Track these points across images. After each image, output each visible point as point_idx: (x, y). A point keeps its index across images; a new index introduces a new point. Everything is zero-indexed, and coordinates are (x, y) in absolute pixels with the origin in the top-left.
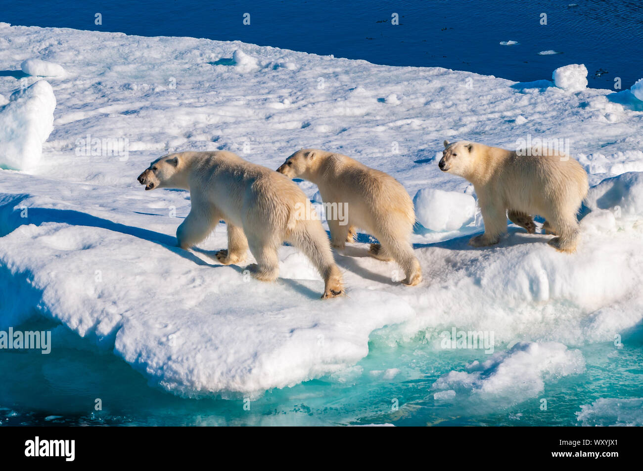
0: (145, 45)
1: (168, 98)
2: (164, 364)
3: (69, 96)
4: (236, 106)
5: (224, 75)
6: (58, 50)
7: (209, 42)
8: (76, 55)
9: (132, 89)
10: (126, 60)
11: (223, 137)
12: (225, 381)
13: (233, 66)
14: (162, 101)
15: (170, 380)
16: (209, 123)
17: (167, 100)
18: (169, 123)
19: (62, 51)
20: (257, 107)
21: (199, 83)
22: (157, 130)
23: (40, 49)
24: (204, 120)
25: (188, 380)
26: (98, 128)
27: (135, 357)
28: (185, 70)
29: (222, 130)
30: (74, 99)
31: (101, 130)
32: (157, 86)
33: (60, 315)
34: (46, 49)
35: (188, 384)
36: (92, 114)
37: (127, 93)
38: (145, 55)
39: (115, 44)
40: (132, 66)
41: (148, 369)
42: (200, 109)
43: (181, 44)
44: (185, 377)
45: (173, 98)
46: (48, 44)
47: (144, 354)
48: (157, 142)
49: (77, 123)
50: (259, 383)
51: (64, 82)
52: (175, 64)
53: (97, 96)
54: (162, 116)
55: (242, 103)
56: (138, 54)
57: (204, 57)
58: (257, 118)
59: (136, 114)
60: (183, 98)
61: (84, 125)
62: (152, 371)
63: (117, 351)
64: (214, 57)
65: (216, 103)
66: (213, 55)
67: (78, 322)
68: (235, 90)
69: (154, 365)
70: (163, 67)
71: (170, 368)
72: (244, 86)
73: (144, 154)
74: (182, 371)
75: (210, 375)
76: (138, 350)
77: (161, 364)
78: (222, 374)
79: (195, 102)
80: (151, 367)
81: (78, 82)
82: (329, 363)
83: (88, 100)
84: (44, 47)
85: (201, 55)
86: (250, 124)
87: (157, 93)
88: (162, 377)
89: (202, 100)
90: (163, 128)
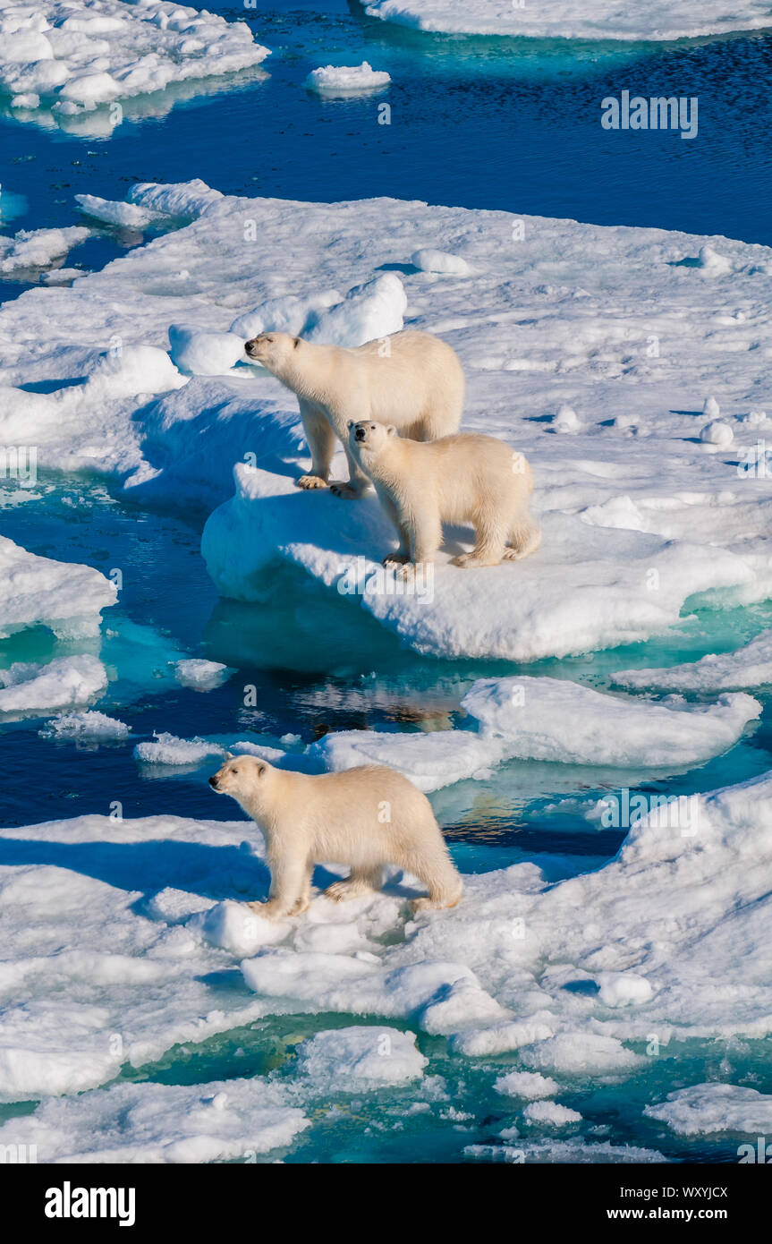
0: (592, 237)
1: (587, 305)
2: (419, 621)
3: (461, 299)
4: (670, 319)
5: (680, 280)
6: (475, 240)
7: (681, 236)
8: (496, 247)
9: (546, 293)
10: (560, 254)
11: (636, 357)
12: (489, 645)
13: (696, 268)
14: (577, 309)
15: (424, 642)
16: (626, 339)
17: (584, 308)
18: (572, 337)
19: (478, 241)
20: (698, 321)
21: (641, 289)
22: (553, 345)
23: (452, 237)
24: (622, 336)
25: (444, 643)
26: (477, 339)
27: (385, 612)
28: (633, 272)
29: (638, 349)
30: (466, 303)
31: (479, 343)
32: (579, 290)
33: (303, 559)
34: (459, 238)
35: (444, 647)
36: (477, 321)
37: (538, 298)
38: (588, 250)
39: (555, 234)
40: (563, 264)
41: (399, 627)
42: (619, 321)
43: (643, 238)
44: (441, 638)
45: (592, 306)
46: (464, 231)
47: (396, 609)
48: (546, 361)
49: (453, 333)
50: (530, 649)
51: (463, 280)
52: (623, 262)
53: (498, 299)
54: (566, 328)
55: (681, 315)
56: (578, 248)
57: (665, 254)
58: (694, 335)
59: (532, 324)
60: (606, 306)
61: (460, 335)
62: (404, 630)
63: (365, 604)
64: (678, 255)
65: (646, 314)
66: (677, 253)
67: (324, 568)
68: (683, 298)
69: (407, 622)
70: (605, 267)
71: (424, 627)
72: (698, 294)
73: (521, 374)
74: (438, 631)
75: (471, 637)
76: (390, 604)
77: (415, 622)
78: (486, 636)
79: (620, 312)
80: (402, 625)
81: (480, 282)
82: (624, 630)
83: (486, 304)
84: (458, 234)
85: (662, 252)
86: (680, 343)
87: (577, 299)
88: (413, 639)
89: (629, 310)
90: (561, 344)
